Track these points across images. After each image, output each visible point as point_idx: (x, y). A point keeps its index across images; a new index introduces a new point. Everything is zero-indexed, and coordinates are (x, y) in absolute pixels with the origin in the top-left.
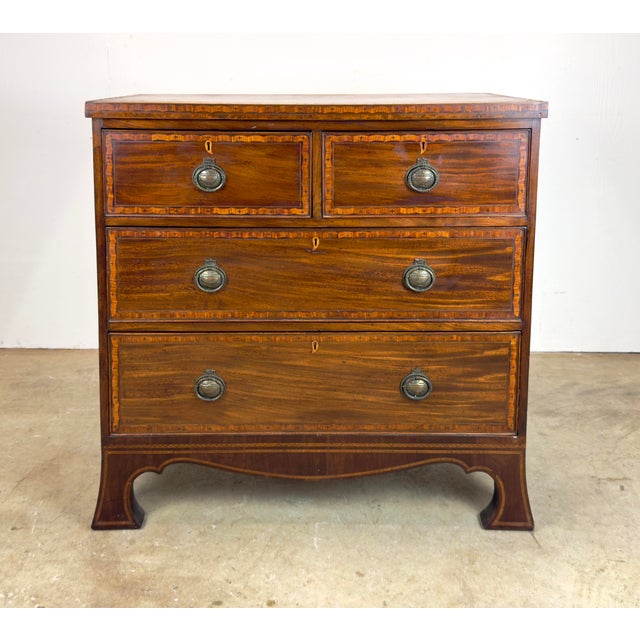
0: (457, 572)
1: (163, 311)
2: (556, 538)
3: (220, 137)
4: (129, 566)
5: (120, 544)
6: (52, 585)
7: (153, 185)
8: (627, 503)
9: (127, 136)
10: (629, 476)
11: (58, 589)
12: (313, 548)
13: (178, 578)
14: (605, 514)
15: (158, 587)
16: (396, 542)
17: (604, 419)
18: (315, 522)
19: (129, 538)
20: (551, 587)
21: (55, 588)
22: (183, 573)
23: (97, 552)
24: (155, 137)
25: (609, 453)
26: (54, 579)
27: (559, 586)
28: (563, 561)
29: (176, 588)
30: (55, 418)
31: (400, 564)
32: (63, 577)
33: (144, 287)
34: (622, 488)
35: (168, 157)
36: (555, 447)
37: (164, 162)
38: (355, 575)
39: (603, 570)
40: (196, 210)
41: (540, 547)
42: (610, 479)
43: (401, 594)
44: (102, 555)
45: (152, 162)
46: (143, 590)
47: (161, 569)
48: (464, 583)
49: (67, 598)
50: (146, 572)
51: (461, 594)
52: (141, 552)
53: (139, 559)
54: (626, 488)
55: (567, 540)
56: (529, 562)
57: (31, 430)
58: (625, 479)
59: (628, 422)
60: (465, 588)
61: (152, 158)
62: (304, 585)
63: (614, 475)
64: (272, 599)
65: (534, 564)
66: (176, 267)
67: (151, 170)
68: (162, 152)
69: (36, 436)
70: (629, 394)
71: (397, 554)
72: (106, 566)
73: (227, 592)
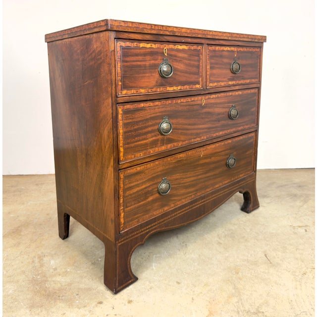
0: (230, 279)
1: (145, 151)
2: (278, 258)
3: (170, 45)
4: (52, 283)
5: (49, 271)
6: (8, 296)
7: (141, 75)
8: (310, 238)
9: (128, 44)
10: (308, 224)
11: (12, 298)
12: (153, 269)
13: (79, 289)
14: (300, 244)
15: (67, 295)
16: (196, 264)
17: (291, 198)
18: (153, 255)
19: (54, 267)
20: (280, 285)
21: (10, 297)
22: (82, 286)
23: (36, 276)
24: (142, 45)
25: (296, 214)
26: (11, 292)
27: (284, 284)
28: (284, 270)
29: (77, 295)
30: (22, 207)
31: (199, 276)
32: (15, 291)
33: (136, 138)
34: (306, 231)
35: (148, 58)
36: (270, 212)
37: (146, 61)
38: (175, 283)
39: (305, 274)
40: (160, 89)
41: (271, 263)
42: (300, 227)
43: (201, 293)
44: (39, 277)
45: (141, 61)
46: (59, 297)
47: (70, 284)
48: (234, 285)
49: (16, 303)
50: (61, 286)
51: (234, 291)
52: (59, 275)
53: (58, 278)
54: (308, 230)
55: (284, 259)
56: (267, 271)
57: (9, 213)
58: (306, 226)
59: (302, 199)
60: (235, 288)
61: (140, 58)
62: (148, 290)
63: (301, 224)
64: (131, 299)
65: (269, 272)
66: (151, 124)
67: (140, 66)
68: (145, 55)
69: (12, 216)
70: (300, 186)
71: (197, 270)
72: (40, 283)
73: (106, 296)
